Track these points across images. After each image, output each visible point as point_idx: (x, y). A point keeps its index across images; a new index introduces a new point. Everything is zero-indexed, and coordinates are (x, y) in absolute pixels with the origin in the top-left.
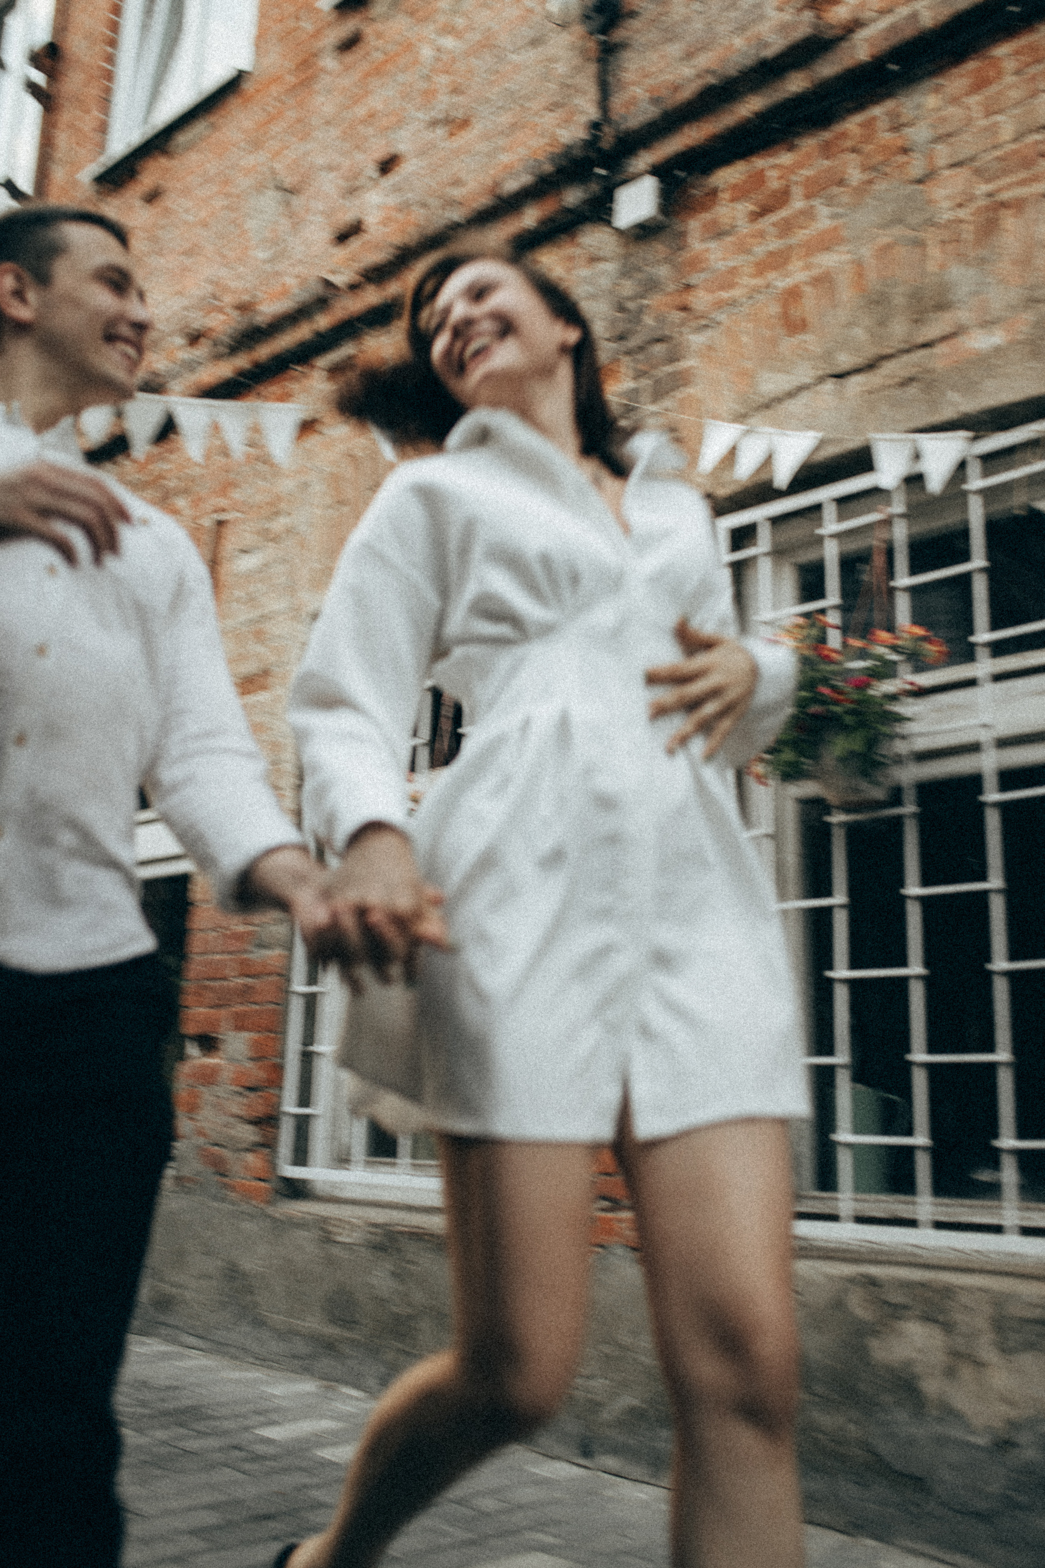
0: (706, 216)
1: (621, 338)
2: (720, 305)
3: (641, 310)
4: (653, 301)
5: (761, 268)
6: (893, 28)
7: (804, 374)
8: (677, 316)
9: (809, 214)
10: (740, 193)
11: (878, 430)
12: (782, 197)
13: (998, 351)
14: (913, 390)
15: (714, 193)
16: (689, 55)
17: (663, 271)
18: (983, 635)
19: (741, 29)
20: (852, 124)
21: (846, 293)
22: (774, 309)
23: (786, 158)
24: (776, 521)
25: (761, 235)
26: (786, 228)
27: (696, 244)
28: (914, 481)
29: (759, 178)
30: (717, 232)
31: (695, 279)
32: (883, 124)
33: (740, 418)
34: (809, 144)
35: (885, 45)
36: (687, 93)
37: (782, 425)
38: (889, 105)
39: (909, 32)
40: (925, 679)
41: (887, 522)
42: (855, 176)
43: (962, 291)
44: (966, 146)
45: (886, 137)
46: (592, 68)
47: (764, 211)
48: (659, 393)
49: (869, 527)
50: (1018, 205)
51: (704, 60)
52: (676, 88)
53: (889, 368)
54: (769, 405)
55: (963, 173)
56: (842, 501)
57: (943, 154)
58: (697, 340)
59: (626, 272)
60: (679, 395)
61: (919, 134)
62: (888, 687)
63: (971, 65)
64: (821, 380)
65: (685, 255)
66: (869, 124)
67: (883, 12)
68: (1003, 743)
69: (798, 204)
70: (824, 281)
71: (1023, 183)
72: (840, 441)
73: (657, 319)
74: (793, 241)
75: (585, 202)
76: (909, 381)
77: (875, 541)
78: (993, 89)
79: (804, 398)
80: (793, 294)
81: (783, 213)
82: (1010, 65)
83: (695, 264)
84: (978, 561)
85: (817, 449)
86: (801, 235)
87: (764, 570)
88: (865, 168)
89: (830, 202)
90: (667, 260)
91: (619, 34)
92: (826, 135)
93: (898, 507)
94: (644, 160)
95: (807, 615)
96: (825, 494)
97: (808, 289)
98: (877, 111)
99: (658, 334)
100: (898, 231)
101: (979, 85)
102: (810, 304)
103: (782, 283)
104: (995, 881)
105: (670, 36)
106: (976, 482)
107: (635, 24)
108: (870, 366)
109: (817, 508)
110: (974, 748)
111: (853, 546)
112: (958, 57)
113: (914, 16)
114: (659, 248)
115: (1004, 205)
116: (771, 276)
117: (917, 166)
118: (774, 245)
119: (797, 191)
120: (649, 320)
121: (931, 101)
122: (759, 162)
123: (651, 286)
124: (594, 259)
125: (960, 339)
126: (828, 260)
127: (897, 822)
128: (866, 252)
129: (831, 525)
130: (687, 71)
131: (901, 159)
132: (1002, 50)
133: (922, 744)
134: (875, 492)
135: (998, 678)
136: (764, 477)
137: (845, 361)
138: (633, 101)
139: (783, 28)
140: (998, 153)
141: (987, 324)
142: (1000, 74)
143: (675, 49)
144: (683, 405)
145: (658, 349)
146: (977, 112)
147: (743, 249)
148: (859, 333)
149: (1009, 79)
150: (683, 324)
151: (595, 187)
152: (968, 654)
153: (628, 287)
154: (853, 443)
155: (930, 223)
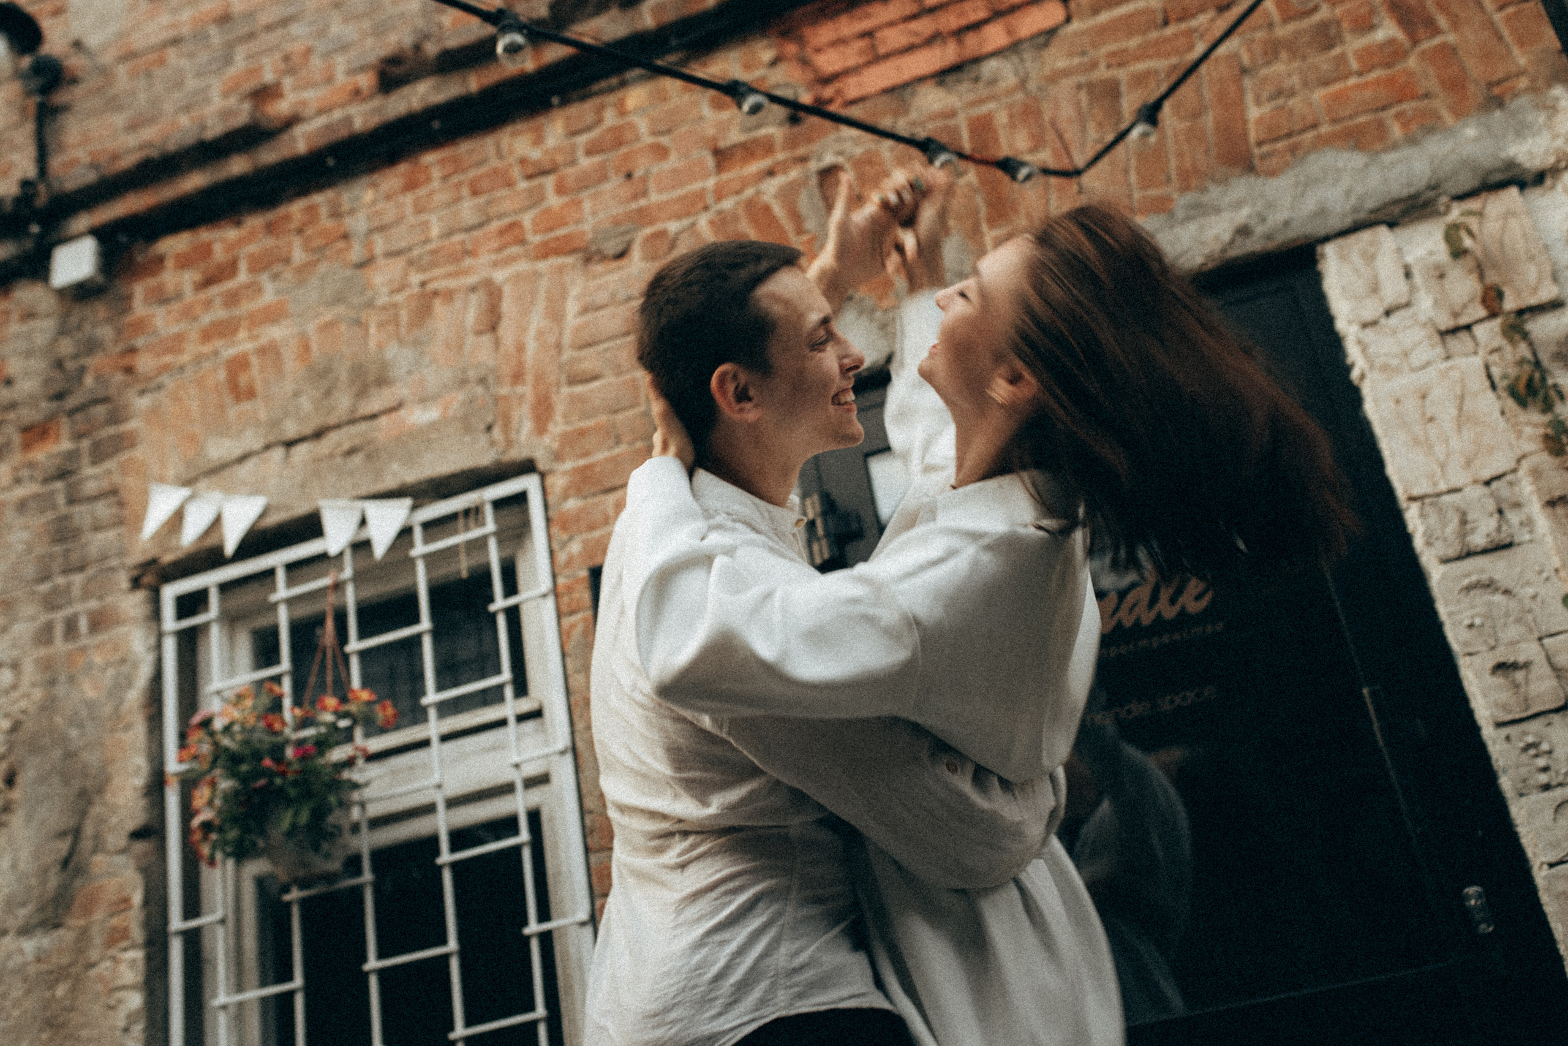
0: (151, 282)
1: (59, 396)
2: (165, 369)
3: (82, 370)
4: (93, 362)
5: (207, 336)
6: (328, 127)
7: (252, 441)
8: (119, 377)
9: (254, 289)
10: (184, 262)
11: (325, 497)
12: (229, 269)
13: (433, 426)
14: (358, 459)
15: (160, 260)
16: (133, 127)
17: (105, 332)
18: (431, 697)
19: (187, 108)
20: (296, 208)
21: (291, 364)
22: (222, 375)
23: (231, 234)
24: (225, 588)
25: (208, 304)
26: (232, 299)
27: (139, 308)
28: (362, 547)
29: (206, 251)
30: (161, 298)
31: (140, 342)
32: (324, 211)
33: (188, 482)
34: (255, 222)
35: (321, 141)
36: (127, 162)
37: (229, 490)
38: (330, 194)
39: (343, 133)
40: (376, 744)
41: (338, 586)
42: (299, 255)
43: (399, 370)
44: (400, 238)
45: (326, 222)
46: (30, 127)
47: (208, 282)
48: (99, 454)
49: (321, 592)
50: (449, 296)
51: (148, 134)
52: (115, 157)
53: (333, 437)
54: (216, 470)
55: (399, 263)
56: (292, 567)
57: (380, 245)
58: (143, 403)
59: (63, 331)
60: (123, 456)
61: (358, 223)
62: (338, 754)
63: (403, 168)
64: (268, 447)
65: (128, 319)
66: (312, 210)
67: (320, 112)
68: (453, 803)
69: (243, 276)
70: (270, 352)
71: (449, 275)
72: (288, 508)
73: (98, 378)
74: (237, 312)
75: (18, 257)
76: (351, 452)
77: (327, 605)
78: (422, 192)
79: (250, 465)
80: (239, 364)
81: (230, 285)
82: (436, 173)
83: (140, 326)
84: (425, 624)
85: (263, 515)
86: (246, 307)
87: (216, 637)
88: (307, 248)
89: (275, 277)
90: (109, 320)
91: (60, 97)
92: (271, 216)
93: (348, 572)
94: (83, 222)
95: (260, 683)
96: (278, 559)
97: (254, 360)
98: (319, 199)
99: (101, 394)
100: (341, 309)
101: (410, 186)
102: (255, 373)
103: (230, 352)
104: (452, 945)
105: (114, 104)
106: (420, 548)
107: (78, 91)
108: (318, 434)
109: (270, 573)
110: (429, 809)
111: (305, 610)
112: (392, 159)
113: (348, 120)
114: (100, 310)
115: (435, 293)
116: (218, 343)
117: (356, 253)
118: (220, 313)
119: (243, 266)
120: (89, 380)
121: (369, 195)
122: (205, 235)
123: (91, 346)
124: (29, 315)
125: (402, 412)
126: (275, 332)
127: (357, 893)
128: (311, 328)
129: (282, 591)
130: (131, 141)
131: (341, 244)
132: (430, 158)
133: (375, 810)
134: (323, 557)
135: (445, 738)
136: (210, 542)
137: (291, 429)
138: (74, 162)
139: (225, 114)
140: (428, 247)
141: (424, 400)
142: (429, 179)
143: (119, 120)
144: (124, 469)
145: (100, 411)
146: (409, 209)
147: (188, 314)
148: (305, 403)
149: (436, 184)
150: (127, 385)
151: (29, 244)
152: (418, 715)
153: (66, 347)
154: (301, 509)
155: (370, 304)
